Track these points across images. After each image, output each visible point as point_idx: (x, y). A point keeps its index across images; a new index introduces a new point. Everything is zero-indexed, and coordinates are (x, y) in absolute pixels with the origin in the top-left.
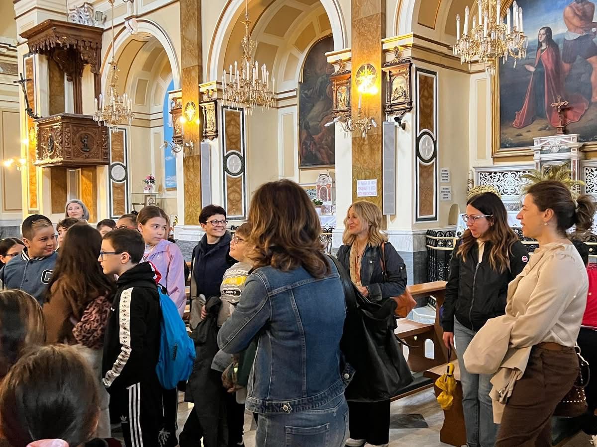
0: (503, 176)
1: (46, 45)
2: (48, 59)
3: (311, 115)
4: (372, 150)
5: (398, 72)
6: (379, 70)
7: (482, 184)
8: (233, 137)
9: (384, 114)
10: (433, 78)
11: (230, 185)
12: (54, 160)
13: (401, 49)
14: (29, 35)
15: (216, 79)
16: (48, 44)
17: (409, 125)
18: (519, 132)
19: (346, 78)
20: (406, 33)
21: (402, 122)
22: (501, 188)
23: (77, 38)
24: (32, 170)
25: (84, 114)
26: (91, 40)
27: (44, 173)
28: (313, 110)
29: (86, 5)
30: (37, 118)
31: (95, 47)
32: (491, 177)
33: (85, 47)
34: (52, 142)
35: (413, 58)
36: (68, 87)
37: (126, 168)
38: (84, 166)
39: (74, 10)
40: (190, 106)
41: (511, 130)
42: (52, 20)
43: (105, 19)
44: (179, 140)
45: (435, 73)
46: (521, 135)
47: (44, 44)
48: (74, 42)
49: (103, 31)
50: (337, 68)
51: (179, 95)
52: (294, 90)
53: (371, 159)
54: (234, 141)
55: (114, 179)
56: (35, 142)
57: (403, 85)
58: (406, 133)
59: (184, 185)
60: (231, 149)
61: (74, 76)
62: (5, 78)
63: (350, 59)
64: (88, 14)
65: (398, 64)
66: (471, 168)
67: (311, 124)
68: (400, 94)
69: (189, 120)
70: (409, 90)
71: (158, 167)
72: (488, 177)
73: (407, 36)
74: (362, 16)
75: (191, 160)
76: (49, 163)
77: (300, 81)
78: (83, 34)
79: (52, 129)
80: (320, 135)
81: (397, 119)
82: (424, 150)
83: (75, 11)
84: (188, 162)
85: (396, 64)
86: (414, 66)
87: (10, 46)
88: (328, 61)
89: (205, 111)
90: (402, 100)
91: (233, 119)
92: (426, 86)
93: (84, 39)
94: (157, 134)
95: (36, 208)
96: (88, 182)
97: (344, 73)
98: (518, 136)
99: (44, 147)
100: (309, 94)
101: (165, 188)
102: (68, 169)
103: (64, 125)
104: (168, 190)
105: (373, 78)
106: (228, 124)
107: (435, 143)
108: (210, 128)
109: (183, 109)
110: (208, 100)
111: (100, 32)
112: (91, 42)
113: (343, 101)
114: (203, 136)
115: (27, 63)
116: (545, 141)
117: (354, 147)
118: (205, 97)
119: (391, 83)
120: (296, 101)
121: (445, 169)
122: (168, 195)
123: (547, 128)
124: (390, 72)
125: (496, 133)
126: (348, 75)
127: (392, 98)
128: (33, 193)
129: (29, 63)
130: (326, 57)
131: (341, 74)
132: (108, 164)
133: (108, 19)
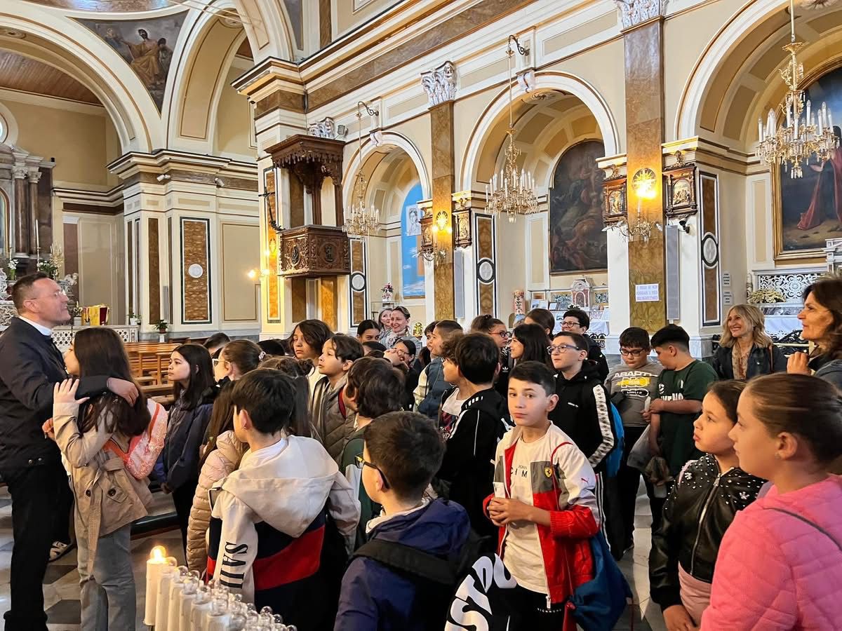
0: (788, 279)
1: (292, 160)
2: (289, 173)
3: (564, 219)
4: (652, 254)
5: (680, 175)
6: (659, 173)
7: (763, 287)
8: (485, 244)
9: (665, 218)
10: (714, 182)
11: (482, 292)
12: (300, 271)
13: (683, 153)
14: (273, 151)
15: (470, 190)
16: (294, 158)
17: (693, 229)
18: (804, 233)
19: (620, 184)
20: (689, 137)
21: (686, 225)
22: (785, 292)
23: (321, 151)
24: (273, 281)
25: (323, 225)
26: (333, 153)
27: (286, 283)
28: (565, 215)
29: (328, 120)
30: (280, 230)
31: (337, 159)
32: (773, 280)
33: (328, 160)
34: (297, 253)
35: (697, 162)
36: (308, 200)
37: (365, 277)
38: (324, 276)
39: (315, 124)
40: (442, 216)
41: (795, 232)
42: (300, 135)
43: (347, 132)
44: (427, 247)
45: (715, 176)
46: (807, 237)
47: (289, 158)
48: (319, 156)
49: (344, 144)
50: (609, 174)
51: (430, 204)
52: (544, 196)
53: (651, 262)
54: (486, 248)
55: (354, 288)
56: (279, 253)
57: (686, 189)
58: (691, 236)
59: (435, 293)
60: (484, 257)
61: (313, 188)
62: (225, 191)
63: (625, 164)
64: (329, 127)
65: (680, 168)
66: (749, 271)
67: (564, 229)
68: (683, 198)
69: (441, 229)
70: (693, 194)
71: (395, 275)
72: (770, 280)
73: (691, 140)
74: (638, 121)
75: (442, 268)
76: (294, 274)
77: (551, 186)
78: (327, 148)
79: (296, 240)
80: (573, 240)
81: (682, 223)
82: (708, 254)
83: (316, 126)
84: (440, 270)
85: (678, 168)
86: (698, 170)
87: (231, 160)
88: (599, 167)
89: (458, 219)
90: (686, 203)
91: (485, 226)
92: (708, 188)
93: (328, 152)
94: (394, 244)
95: (277, 317)
96: (328, 292)
97: (618, 178)
98: (804, 237)
99: (288, 258)
100: (561, 199)
101: (402, 296)
102: (307, 280)
103: (310, 236)
104: (405, 298)
105: (652, 183)
106: (481, 231)
107: (717, 246)
108: (463, 235)
109: (434, 219)
110: (462, 209)
111: (342, 145)
112: (333, 155)
113: (616, 205)
114: (456, 244)
115: (268, 177)
116: (839, 242)
117: (631, 251)
118: (458, 207)
119: (672, 187)
120: (547, 207)
121: (727, 272)
122: (406, 303)
123: (838, 229)
124: (671, 176)
125: (779, 235)
126: (624, 180)
127: (674, 202)
128: (273, 302)
129: (271, 178)
130: (597, 163)
131: (614, 179)
132: (350, 273)
133: (349, 132)
